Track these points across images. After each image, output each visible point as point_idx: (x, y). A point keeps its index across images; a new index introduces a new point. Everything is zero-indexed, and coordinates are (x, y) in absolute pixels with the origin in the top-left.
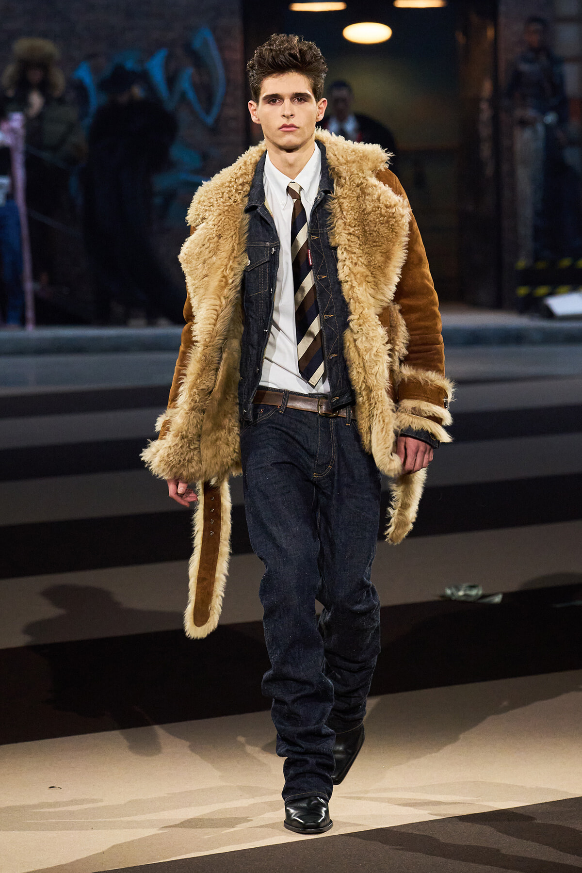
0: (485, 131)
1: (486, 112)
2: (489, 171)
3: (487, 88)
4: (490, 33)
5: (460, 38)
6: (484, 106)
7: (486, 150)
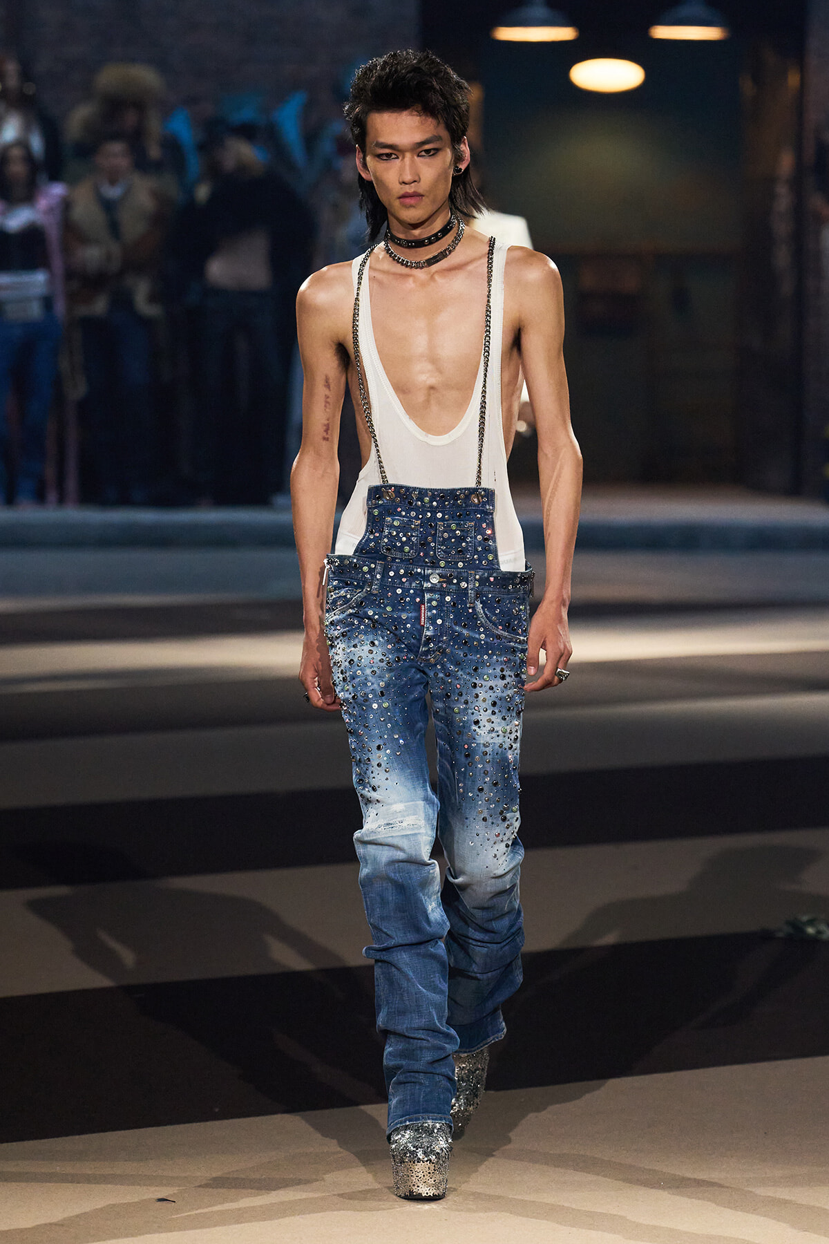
0: (782, 228)
1: (783, 199)
2: (787, 288)
3: (786, 163)
4: (793, 80)
5: (747, 87)
6: (782, 190)
7: (782, 257)
